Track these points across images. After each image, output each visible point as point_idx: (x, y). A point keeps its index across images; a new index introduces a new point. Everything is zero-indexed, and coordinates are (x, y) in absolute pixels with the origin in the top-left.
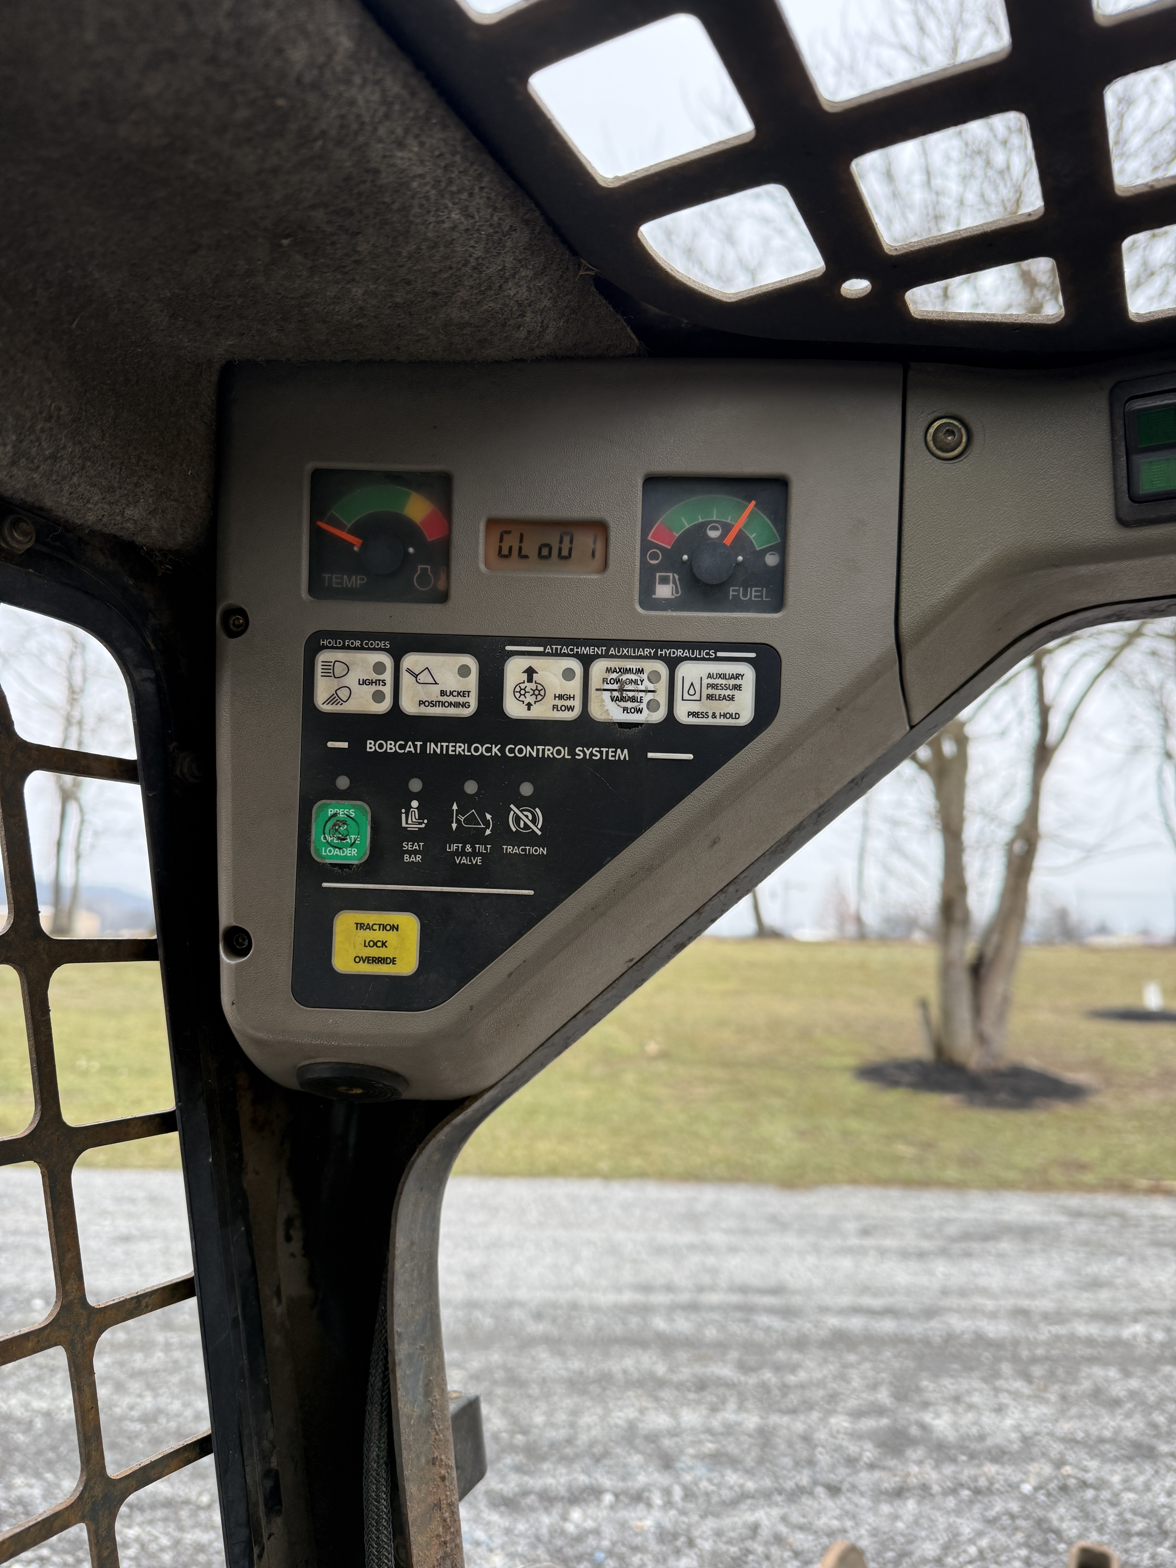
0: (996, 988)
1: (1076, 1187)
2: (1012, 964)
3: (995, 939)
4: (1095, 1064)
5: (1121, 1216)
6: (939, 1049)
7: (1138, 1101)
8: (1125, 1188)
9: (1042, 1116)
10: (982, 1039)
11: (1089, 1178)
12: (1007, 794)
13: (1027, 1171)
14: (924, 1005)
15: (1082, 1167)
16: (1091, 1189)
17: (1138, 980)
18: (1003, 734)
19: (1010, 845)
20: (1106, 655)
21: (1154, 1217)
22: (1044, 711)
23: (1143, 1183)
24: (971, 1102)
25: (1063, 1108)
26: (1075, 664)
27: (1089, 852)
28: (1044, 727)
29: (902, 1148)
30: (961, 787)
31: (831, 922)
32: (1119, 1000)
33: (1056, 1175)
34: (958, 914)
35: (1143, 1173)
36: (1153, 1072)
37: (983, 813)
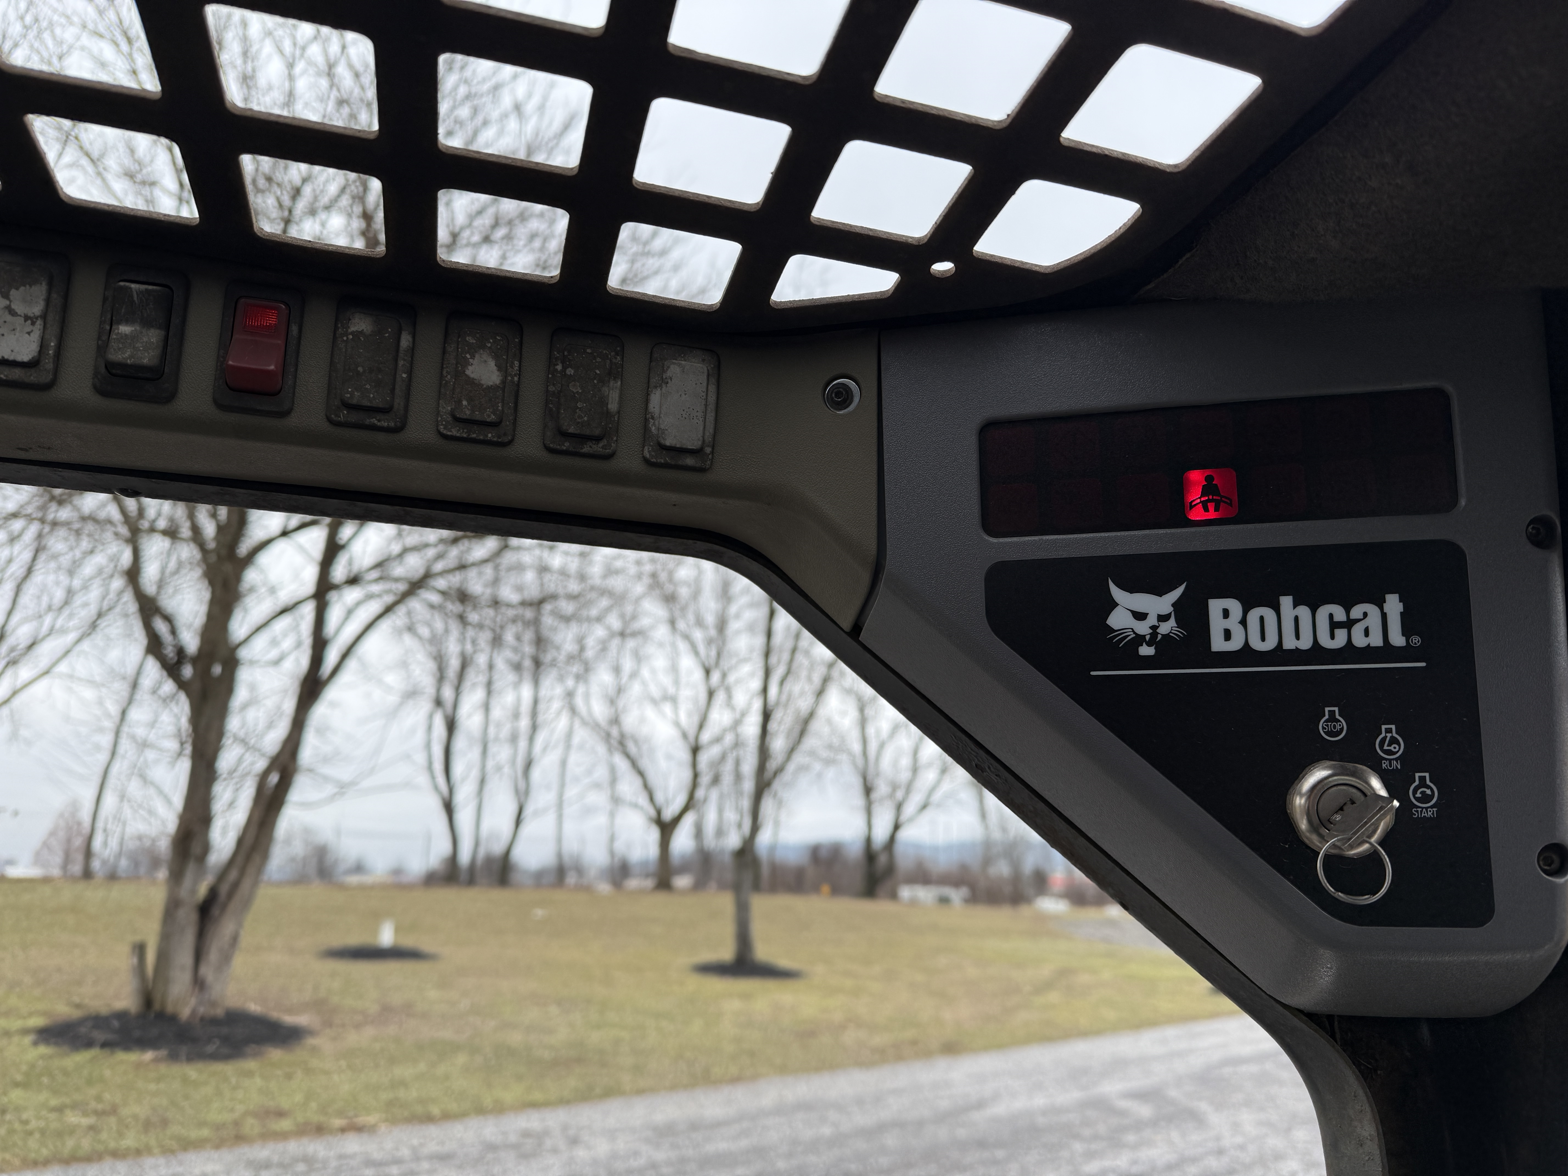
0: (226, 928)
1: (268, 1136)
2: (247, 903)
3: (233, 875)
4: (319, 1005)
5: (308, 1160)
6: (148, 1000)
7: (353, 1039)
8: (320, 1130)
9: (250, 1064)
10: (199, 983)
11: (285, 1124)
12: (270, 725)
13: (218, 1127)
14: (140, 949)
15: (281, 1114)
16: (283, 1136)
17: (376, 918)
18: (277, 662)
19: (264, 777)
20: (389, 599)
21: (341, 1157)
22: (320, 644)
23: (338, 1122)
24: (173, 1057)
25: (275, 1054)
26: (358, 604)
27: (343, 788)
28: (317, 659)
29: (73, 1118)
30: (222, 712)
31: (57, 859)
32: (354, 939)
33: (251, 1126)
34: (196, 849)
35: (340, 1113)
36: (374, 1009)
37: (244, 742)
